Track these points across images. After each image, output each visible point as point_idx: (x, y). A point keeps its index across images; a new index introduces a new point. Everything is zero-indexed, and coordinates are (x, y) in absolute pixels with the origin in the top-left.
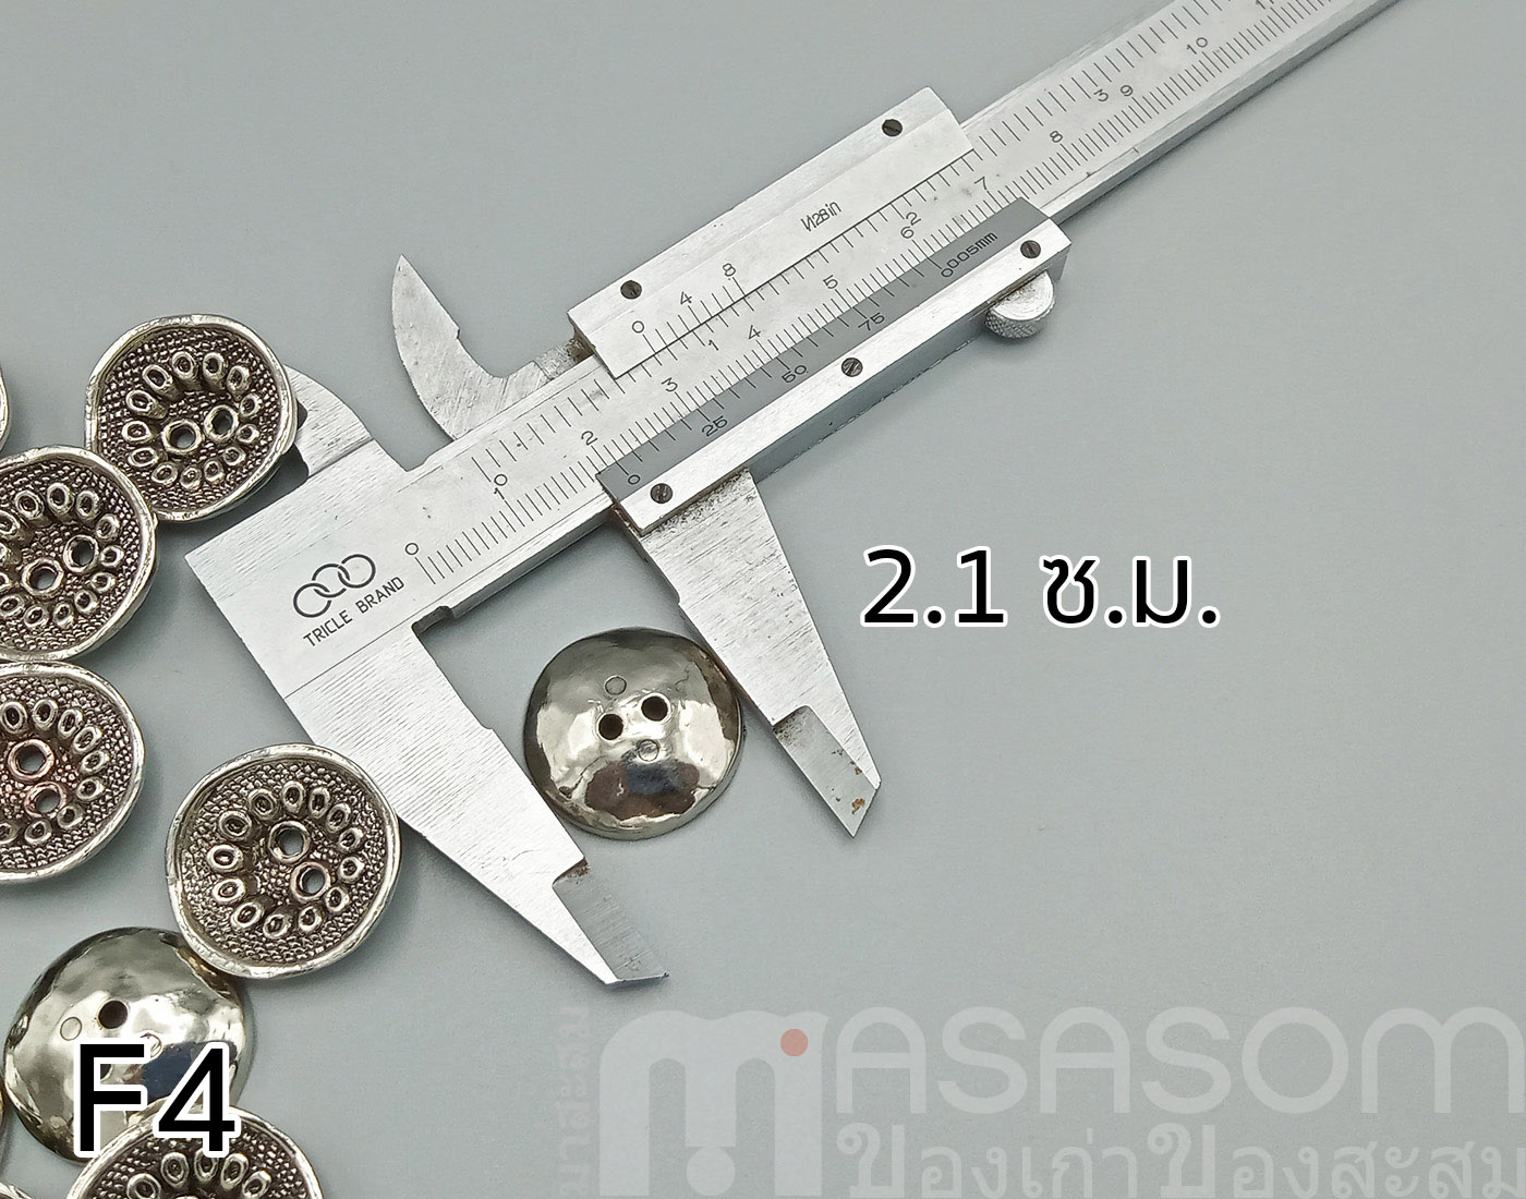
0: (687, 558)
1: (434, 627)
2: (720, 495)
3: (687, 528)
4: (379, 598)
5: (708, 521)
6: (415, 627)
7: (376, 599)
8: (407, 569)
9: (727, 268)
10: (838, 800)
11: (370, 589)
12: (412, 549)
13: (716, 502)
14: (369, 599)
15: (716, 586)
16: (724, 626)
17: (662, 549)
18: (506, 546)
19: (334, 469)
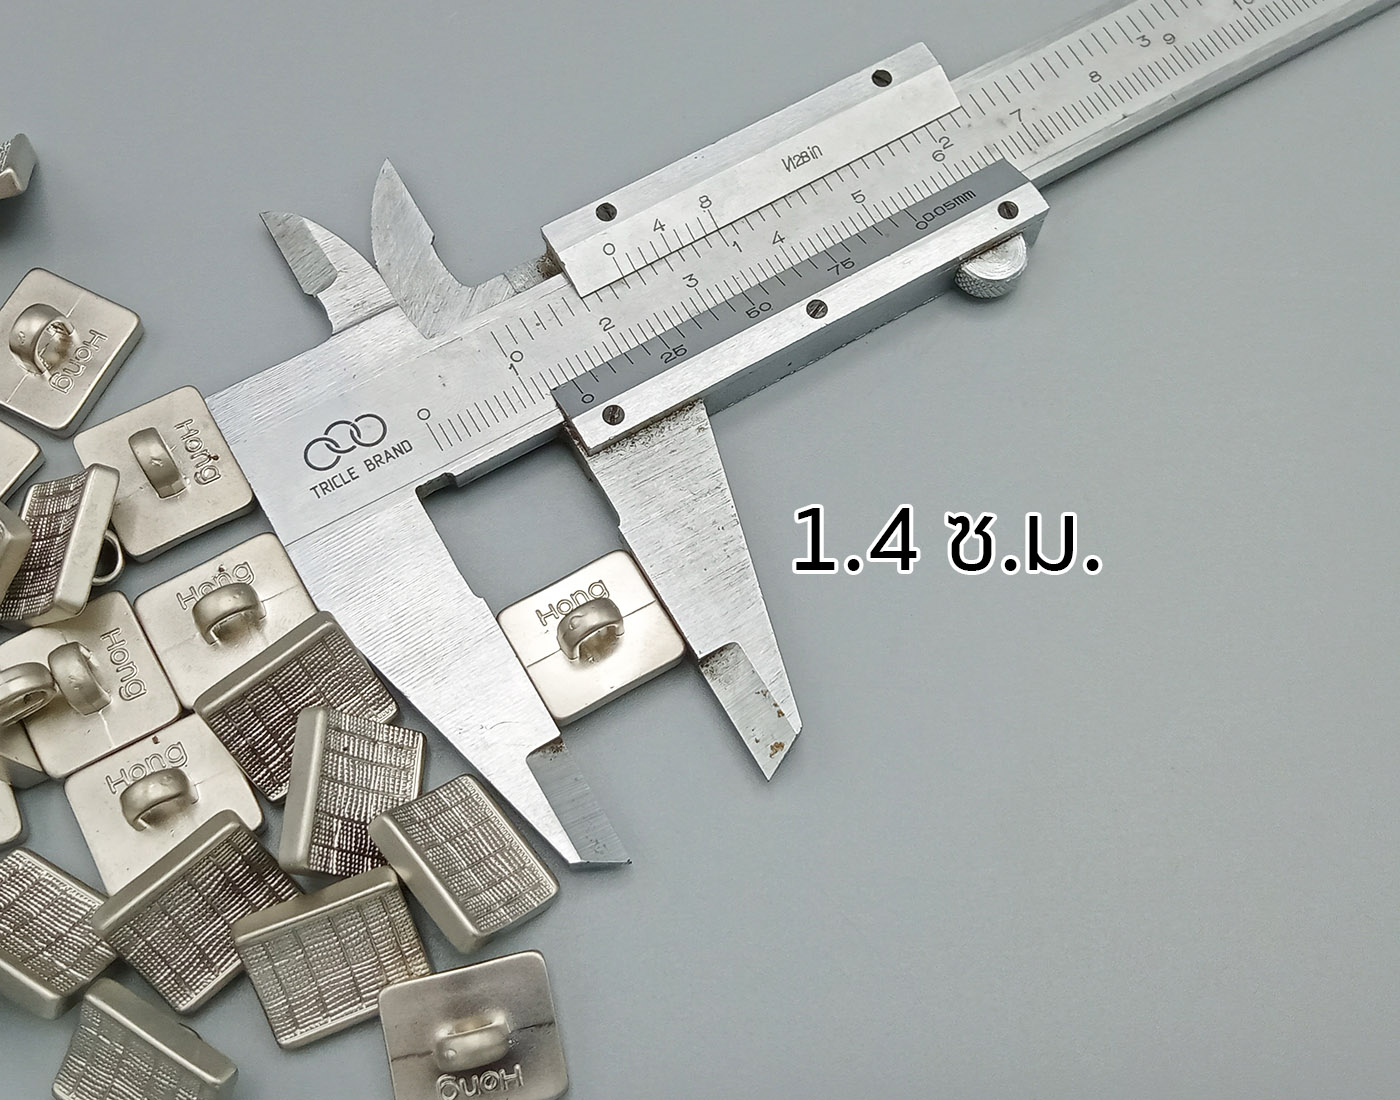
4: (387, 458)
6: (419, 490)
7: (384, 459)
8: (416, 433)
11: (378, 449)
12: (423, 414)
14: (378, 458)
19: (358, 330)
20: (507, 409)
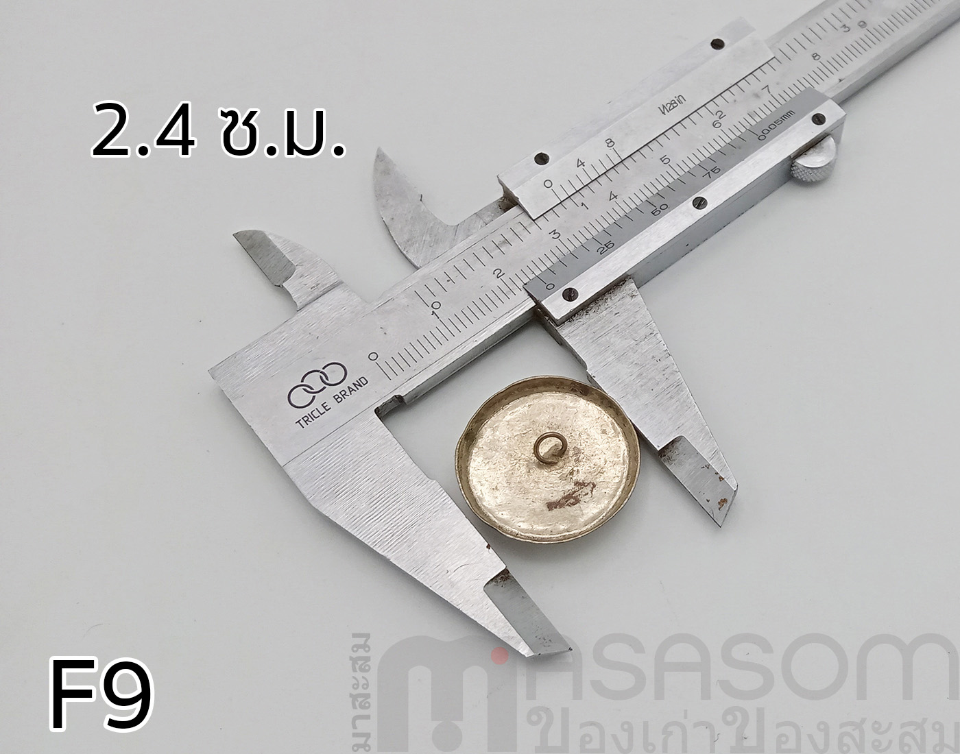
0: (591, 339)
1: (391, 410)
2: (612, 295)
3: (590, 319)
4: (350, 392)
5: (604, 313)
6: (377, 411)
7: (348, 393)
8: (370, 371)
9: (608, 141)
10: (708, 501)
11: (343, 386)
12: (373, 357)
13: (609, 300)
14: (343, 393)
15: (613, 357)
16: (620, 383)
17: (573, 333)
18: (441, 350)
19: (316, 305)
20: (435, 343)
